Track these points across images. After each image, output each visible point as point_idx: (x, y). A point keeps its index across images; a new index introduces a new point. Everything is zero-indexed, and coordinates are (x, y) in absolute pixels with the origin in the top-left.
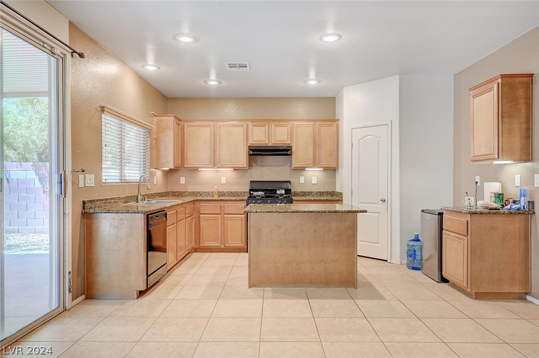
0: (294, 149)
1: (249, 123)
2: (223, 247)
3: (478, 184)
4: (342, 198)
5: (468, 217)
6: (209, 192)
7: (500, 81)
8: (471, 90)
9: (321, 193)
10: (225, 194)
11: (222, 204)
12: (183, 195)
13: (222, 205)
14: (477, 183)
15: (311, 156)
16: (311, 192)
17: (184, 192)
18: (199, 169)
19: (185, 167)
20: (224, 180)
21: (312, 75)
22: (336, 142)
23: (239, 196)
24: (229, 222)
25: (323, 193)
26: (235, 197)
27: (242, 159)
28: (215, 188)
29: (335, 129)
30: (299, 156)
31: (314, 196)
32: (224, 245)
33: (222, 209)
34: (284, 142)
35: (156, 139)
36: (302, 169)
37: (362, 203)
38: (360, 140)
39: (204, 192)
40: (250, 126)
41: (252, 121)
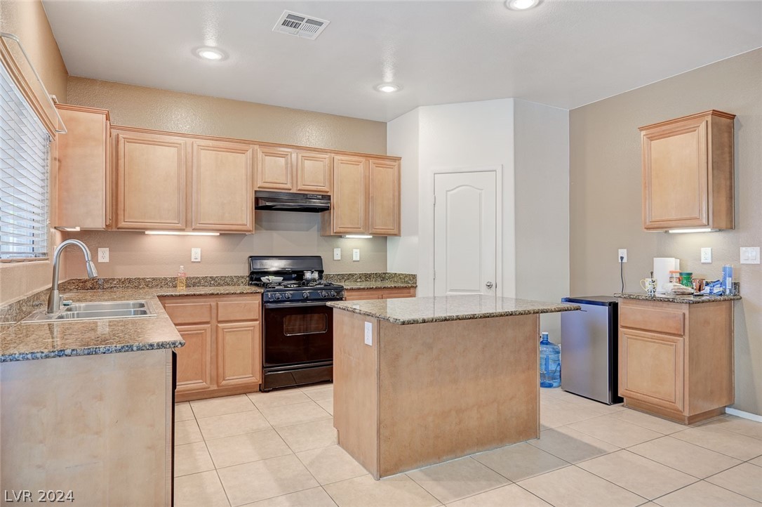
0: (334, 200)
1: (257, 147)
2: (214, 387)
3: (625, 260)
4: (416, 283)
5: (685, 309)
6: (166, 279)
7: (709, 118)
8: (641, 129)
9: (367, 277)
10: (199, 282)
11: (212, 302)
12: (106, 286)
13: (213, 304)
14: (622, 258)
15: (362, 214)
16: (352, 275)
17: (106, 281)
18: (147, 232)
19: (120, 226)
20: (196, 254)
21: (389, 76)
22: (396, 194)
23: (228, 284)
24: (229, 338)
25: (370, 275)
26: (221, 288)
27: (244, 215)
28: (181, 271)
29: (396, 174)
30: (342, 213)
31: (356, 281)
32: (217, 383)
33: (214, 311)
34: (319, 188)
35: (59, 160)
36: (340, 235)
37: (451, 290)
38: (448, 193)
39: (154, 279)
40: (260, 155)
41: (262, 144)
